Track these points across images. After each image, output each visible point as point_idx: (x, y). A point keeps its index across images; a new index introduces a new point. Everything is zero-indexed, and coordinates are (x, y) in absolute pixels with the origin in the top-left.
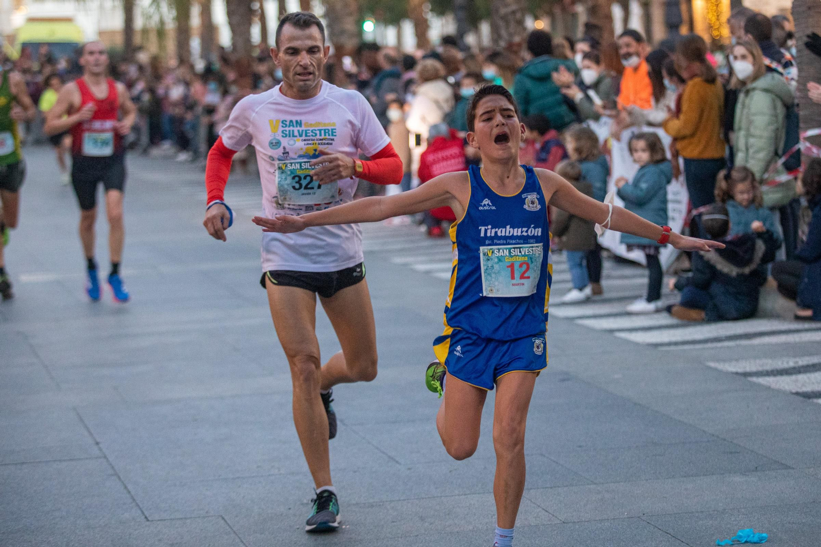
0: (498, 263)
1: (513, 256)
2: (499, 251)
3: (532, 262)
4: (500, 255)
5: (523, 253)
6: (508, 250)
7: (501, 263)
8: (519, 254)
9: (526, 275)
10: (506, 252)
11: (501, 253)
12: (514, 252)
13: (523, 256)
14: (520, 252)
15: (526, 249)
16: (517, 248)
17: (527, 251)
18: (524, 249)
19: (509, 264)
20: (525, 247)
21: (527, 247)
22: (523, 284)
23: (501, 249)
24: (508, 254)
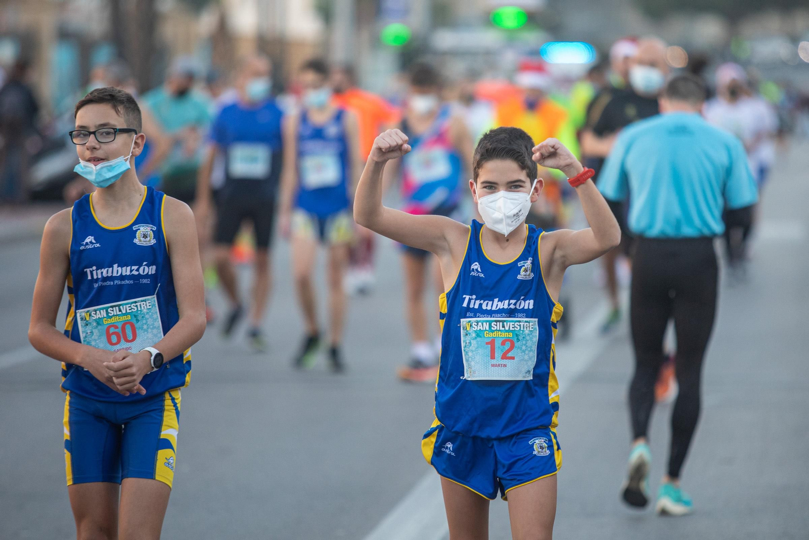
0: (476, 338)
1: (494, 331)
2: (478, 324)
3: (518, 340)
4: (478, 329)
5: (507, 328)
6: (488, 323)
7: (479, 339)
8: (501, 329)
9: (510, 355)
10: (486, 326)
11: (480, 327)
12: (495, 327)
13: (506, 331)
14: (503, 327)
15: (511, 323)
16: (500, 321)
17: (511, 326)
18: (508, 323)
19: (489, 340)
20: (510, 321)
21: (512, 321)
22: (505, 366)
23: (480, 321)
24: (487, 329)
